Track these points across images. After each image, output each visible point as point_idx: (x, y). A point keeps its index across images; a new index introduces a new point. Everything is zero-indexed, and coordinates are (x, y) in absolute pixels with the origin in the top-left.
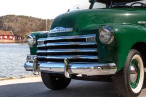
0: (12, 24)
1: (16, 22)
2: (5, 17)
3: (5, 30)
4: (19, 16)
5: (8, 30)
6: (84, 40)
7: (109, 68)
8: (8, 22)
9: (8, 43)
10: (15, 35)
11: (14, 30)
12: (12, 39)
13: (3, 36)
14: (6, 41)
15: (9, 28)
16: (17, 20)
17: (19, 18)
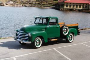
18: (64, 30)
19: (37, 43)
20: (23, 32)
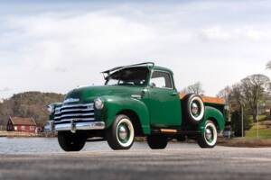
0: (34, 108)
1: (42, 104)
2: (22, 94)
3: (22, 117)
4: (47, 94)
5: (27, 117)
6: (86, 107)
7: (101, 125)
8: (28, 103)
9: (26, 137)
10: (38, 125)
11: (38, 116)
12: (34, 131)
13: (19, 125)
14: (24, 134)
15: (30, 114)
16: (43, 101)
17: (46, 98)
18: (192, 107)
19: (121, 135)
20: (77, 100)
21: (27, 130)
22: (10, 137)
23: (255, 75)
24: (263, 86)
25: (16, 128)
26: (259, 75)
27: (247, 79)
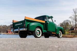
21: (11, 33)
22: (7, 34)
23: (67, 20)
24: (69, 23)
25: (8, 32)
26: (68, 20)
27: (65, 21)
